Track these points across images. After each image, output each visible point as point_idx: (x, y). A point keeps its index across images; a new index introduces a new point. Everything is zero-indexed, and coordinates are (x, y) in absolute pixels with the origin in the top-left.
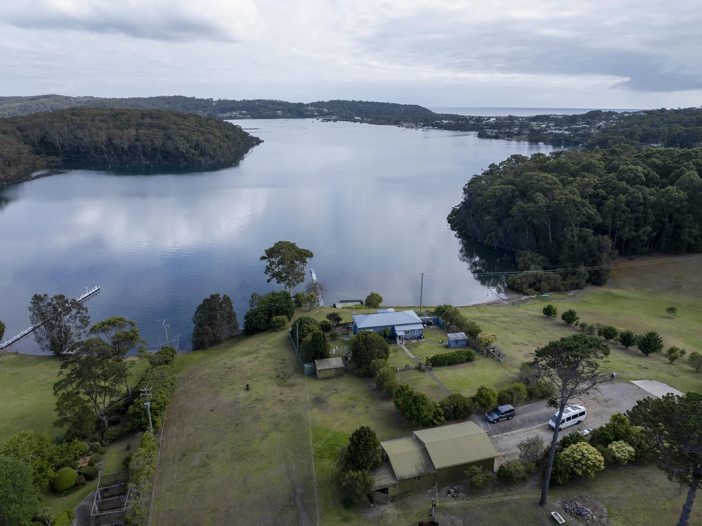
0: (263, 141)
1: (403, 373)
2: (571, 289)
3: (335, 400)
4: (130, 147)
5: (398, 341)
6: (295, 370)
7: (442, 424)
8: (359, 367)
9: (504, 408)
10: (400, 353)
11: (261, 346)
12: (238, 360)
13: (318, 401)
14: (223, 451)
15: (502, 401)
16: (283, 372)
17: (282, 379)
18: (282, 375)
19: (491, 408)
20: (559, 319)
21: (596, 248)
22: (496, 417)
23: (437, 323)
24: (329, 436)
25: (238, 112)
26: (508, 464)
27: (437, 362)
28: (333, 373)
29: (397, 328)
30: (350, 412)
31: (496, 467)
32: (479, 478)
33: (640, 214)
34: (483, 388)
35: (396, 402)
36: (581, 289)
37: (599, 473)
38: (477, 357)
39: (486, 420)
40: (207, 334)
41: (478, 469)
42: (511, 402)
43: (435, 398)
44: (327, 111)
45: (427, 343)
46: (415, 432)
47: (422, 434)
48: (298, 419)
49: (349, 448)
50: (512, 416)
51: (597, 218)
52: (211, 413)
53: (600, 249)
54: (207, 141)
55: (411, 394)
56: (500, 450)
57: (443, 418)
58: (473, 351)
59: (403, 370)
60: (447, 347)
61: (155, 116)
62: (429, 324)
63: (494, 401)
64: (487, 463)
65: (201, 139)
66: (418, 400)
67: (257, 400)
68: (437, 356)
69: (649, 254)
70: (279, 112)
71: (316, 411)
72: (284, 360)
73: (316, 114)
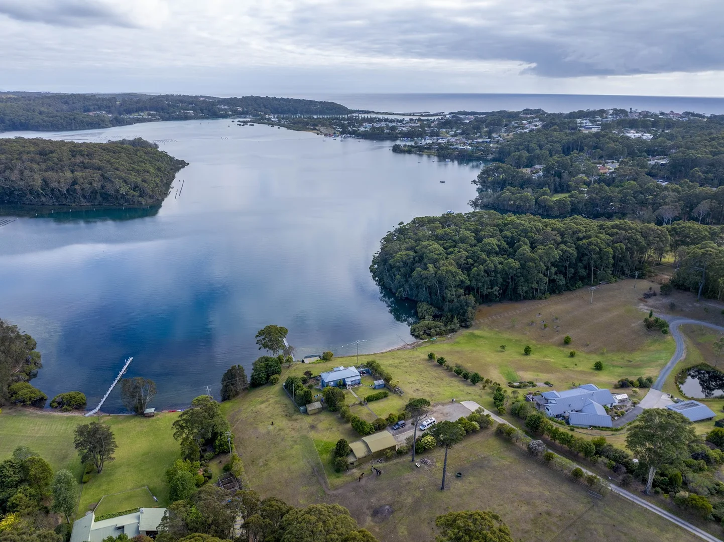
0: (188, 164)
1: (353, 407)
2: (450, 333)
3: (321, 426)
4: (68, 190)
5: (348, 387)
6: (295, 410)
7: (374, 433)
8: (330, 407)
9: (400, 423)
10: (349, 395)
11: (269, 396)
12: (259, 407)
13: (313, 427)
14: (273, 457)
15: (400, 419)
16: (288, 412)
17: (289, 416)
18: (288, 414)
19: (395, 423)
20: (436, 362)
21: (465, 304)
22: (397, 427)
23: (368, 372)
24: (323, 444)
25: (146, 113)
26: (401, 447)
27: (370, 400)
28: (317, 411)
29: (346, 380)
30: (330, 431)
31: (397, 449)
32: (389, 454)
33: (493, 278)
34: (391, 414)
35: (352, 425)
36: (456, 332)
37: (435, 447)
38: (389, 394)
39: (393, 429)
40: (231, 390)
41: (389, 451)
42: (403, 419)
43: (370, 422)
44: (241, 109)
45: (364, 387)
46: (362, 438)
47: (365, 439)
48: (305, 437)
49: (337, 448)
50: (404, 425)
51: (466, 282)
52: (257, 439)
53: (467, 304)
54: (144, 181)
55: (359, 421)
56: (399, 442)
57: (374, 430)
58: (387, 392)
59: (353, 406)
60: (374, 388)
61: (86, 153)
62: (364, 373)
63: (396, 420)
64: (393, 448)
65: (139, 180)
66: (363, 424)
67: (280, 430)
68: (369, 396)
69: (500, 301)
70: (191, 112)
71: (313, 432)
72: (286, 404)
73: (230, 113)
